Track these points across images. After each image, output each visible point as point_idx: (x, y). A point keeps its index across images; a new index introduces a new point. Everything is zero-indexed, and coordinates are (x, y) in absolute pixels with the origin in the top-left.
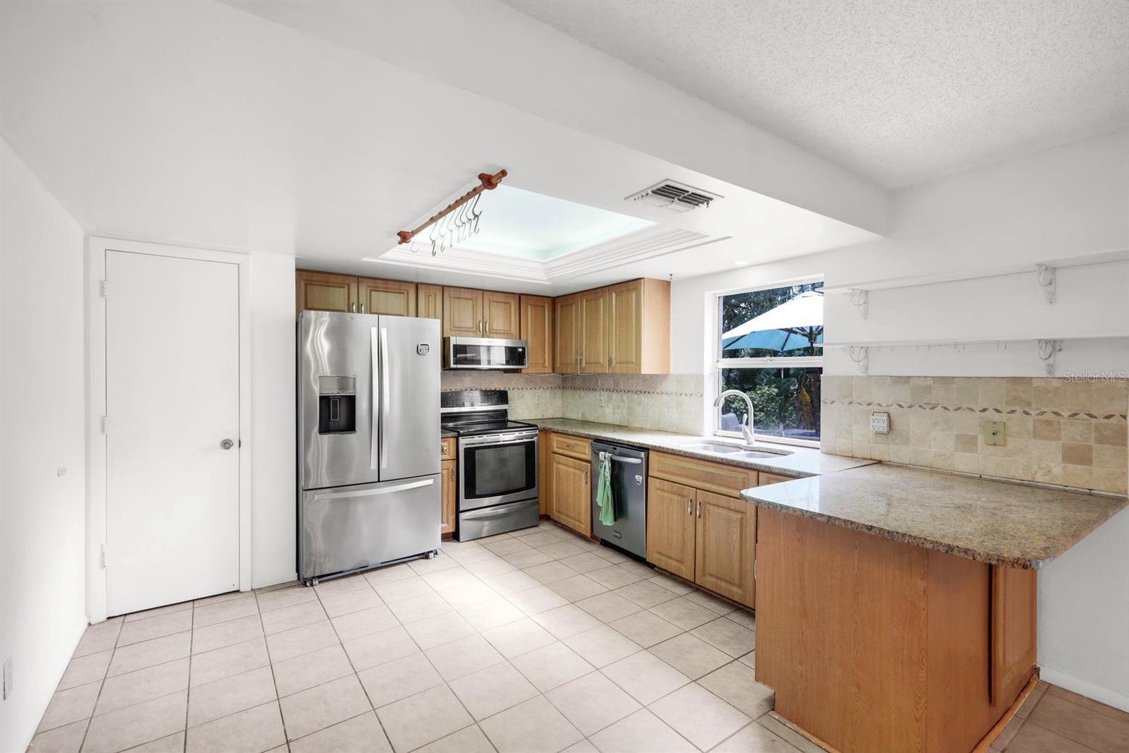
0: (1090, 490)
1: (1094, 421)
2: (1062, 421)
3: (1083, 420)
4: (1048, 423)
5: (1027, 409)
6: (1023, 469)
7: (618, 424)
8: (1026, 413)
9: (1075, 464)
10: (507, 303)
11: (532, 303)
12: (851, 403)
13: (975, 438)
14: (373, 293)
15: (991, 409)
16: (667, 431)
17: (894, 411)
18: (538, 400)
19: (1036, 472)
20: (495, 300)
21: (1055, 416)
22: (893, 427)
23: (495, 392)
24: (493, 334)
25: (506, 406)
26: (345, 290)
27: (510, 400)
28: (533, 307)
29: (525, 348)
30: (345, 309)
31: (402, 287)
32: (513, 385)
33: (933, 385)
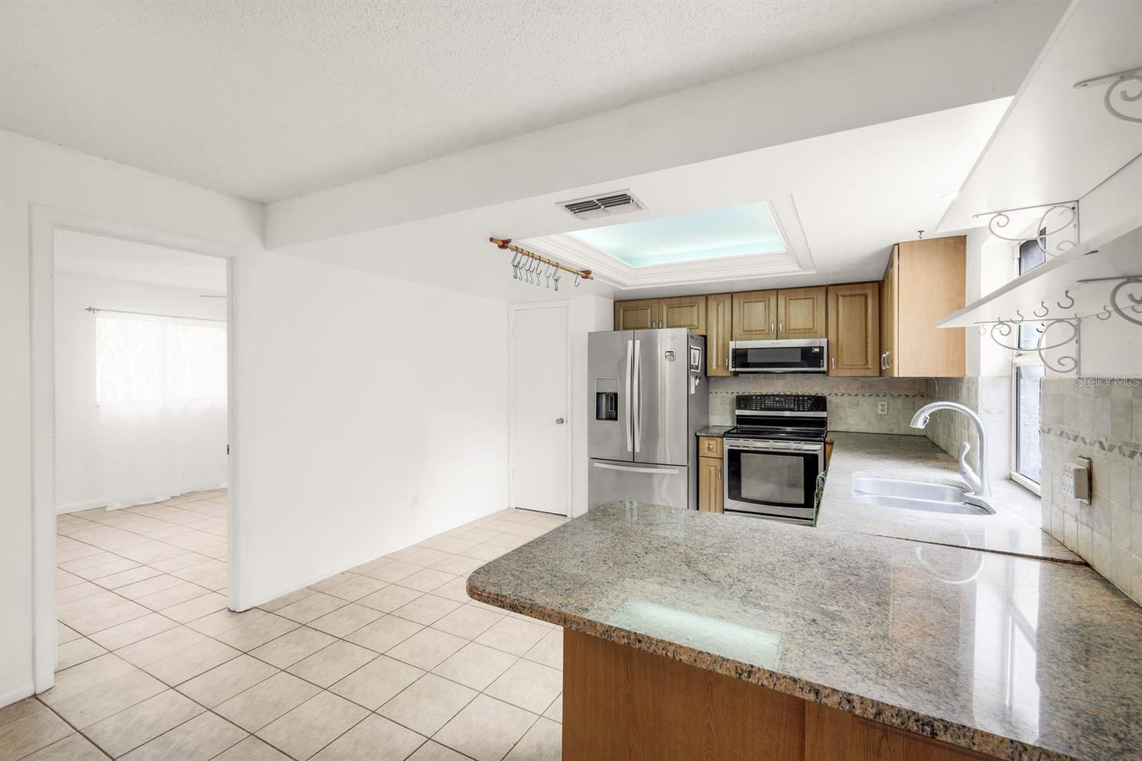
10: (809, 298)
11: (847, 293)
14: (669, 310)
17: (1096, 455)
20: (794, 297)
22: (1095, 492)
23: (810, 397)
24: (790, 333)
25: (823, 414)
26: (649, 311)
27: (836, 407)
28: (848, 298)
29: (823, 347)
30: (649, 325)
31: (693, 301)
32: (843, 390)
33: (1134, 400)
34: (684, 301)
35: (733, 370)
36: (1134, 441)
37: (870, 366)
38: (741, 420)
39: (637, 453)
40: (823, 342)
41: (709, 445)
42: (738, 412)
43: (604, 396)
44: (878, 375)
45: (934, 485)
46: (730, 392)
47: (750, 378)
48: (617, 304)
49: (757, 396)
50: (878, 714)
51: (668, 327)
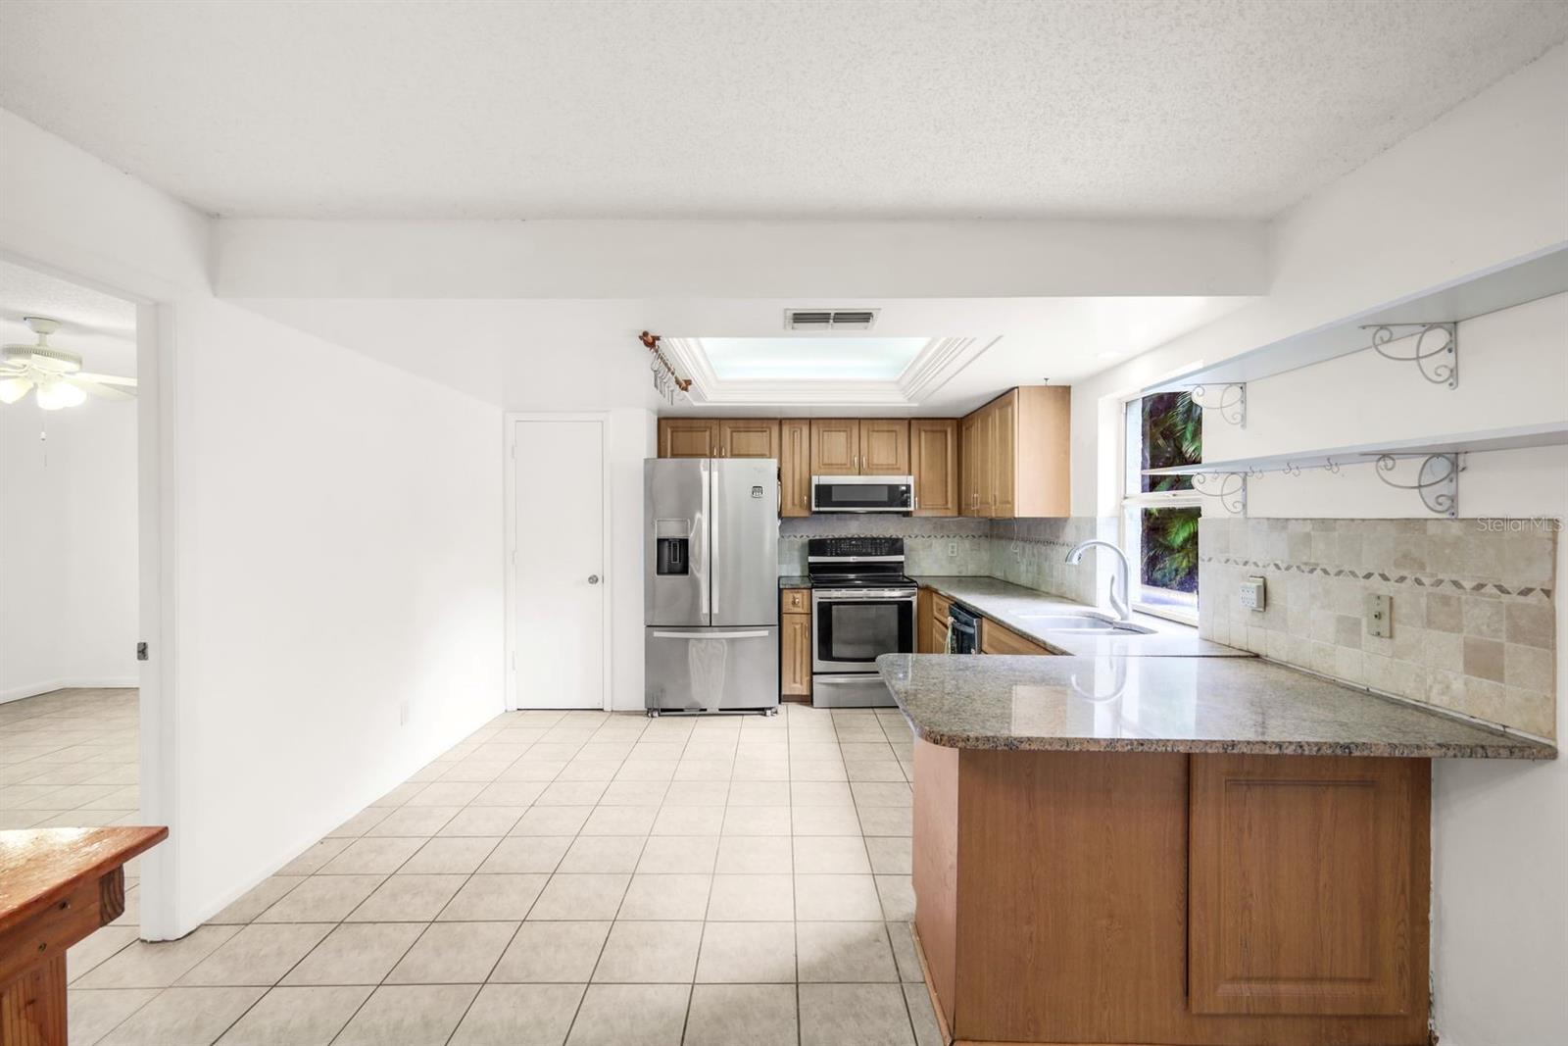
0: (1504, 727)
1: (1505, 598)
2: (1464, 597)
3: (1491, 596)
4: (1445, 600)
5: (1418, 575)
6: (1415, 681)
7: (1029, 586)
8: (1418, 582)
9: (1480, 677)
10: (892, 431)
11: (928, 428)
12: (1228, 560)
13: (1358, 623)
14: (734, 434)
15: (1376, 575)
16: (1067, 598)
17: (1271, 574)
18: (953, 552)
19: (1431, 687)
20: (876, 429)
21: (1454, 588)
22: (1269, 601)
23: (887, 540)
24: (872, 469)
25: (900, 558)
26: (708, 433)
27: (911, 550)
28: (929, 433)
29: (909, 486)
30: (708, 452)
31: (764, 425)
32: (916, 531)
33: (1312, 533)
34: (753, 424)
35: (817, 509)
36: (1312, 561)
37: (950, 505)
38: (814, 568)
39: (715, 614)
40: (911, 480)
41: (794, 598)
42: (812, 559)
43: (667, 544)
44: (956, 514)
45: (1069, 617)
46: (798, 536)
47: (821, 519)
48: (663, 422)
49: (831, 540)
50: (1319, 750)
51: (734, 455)
